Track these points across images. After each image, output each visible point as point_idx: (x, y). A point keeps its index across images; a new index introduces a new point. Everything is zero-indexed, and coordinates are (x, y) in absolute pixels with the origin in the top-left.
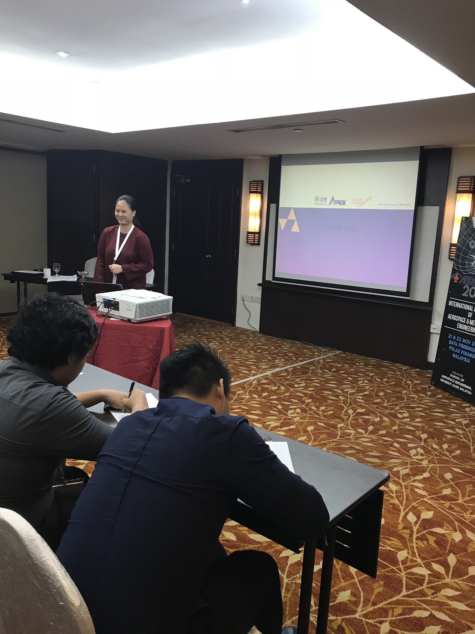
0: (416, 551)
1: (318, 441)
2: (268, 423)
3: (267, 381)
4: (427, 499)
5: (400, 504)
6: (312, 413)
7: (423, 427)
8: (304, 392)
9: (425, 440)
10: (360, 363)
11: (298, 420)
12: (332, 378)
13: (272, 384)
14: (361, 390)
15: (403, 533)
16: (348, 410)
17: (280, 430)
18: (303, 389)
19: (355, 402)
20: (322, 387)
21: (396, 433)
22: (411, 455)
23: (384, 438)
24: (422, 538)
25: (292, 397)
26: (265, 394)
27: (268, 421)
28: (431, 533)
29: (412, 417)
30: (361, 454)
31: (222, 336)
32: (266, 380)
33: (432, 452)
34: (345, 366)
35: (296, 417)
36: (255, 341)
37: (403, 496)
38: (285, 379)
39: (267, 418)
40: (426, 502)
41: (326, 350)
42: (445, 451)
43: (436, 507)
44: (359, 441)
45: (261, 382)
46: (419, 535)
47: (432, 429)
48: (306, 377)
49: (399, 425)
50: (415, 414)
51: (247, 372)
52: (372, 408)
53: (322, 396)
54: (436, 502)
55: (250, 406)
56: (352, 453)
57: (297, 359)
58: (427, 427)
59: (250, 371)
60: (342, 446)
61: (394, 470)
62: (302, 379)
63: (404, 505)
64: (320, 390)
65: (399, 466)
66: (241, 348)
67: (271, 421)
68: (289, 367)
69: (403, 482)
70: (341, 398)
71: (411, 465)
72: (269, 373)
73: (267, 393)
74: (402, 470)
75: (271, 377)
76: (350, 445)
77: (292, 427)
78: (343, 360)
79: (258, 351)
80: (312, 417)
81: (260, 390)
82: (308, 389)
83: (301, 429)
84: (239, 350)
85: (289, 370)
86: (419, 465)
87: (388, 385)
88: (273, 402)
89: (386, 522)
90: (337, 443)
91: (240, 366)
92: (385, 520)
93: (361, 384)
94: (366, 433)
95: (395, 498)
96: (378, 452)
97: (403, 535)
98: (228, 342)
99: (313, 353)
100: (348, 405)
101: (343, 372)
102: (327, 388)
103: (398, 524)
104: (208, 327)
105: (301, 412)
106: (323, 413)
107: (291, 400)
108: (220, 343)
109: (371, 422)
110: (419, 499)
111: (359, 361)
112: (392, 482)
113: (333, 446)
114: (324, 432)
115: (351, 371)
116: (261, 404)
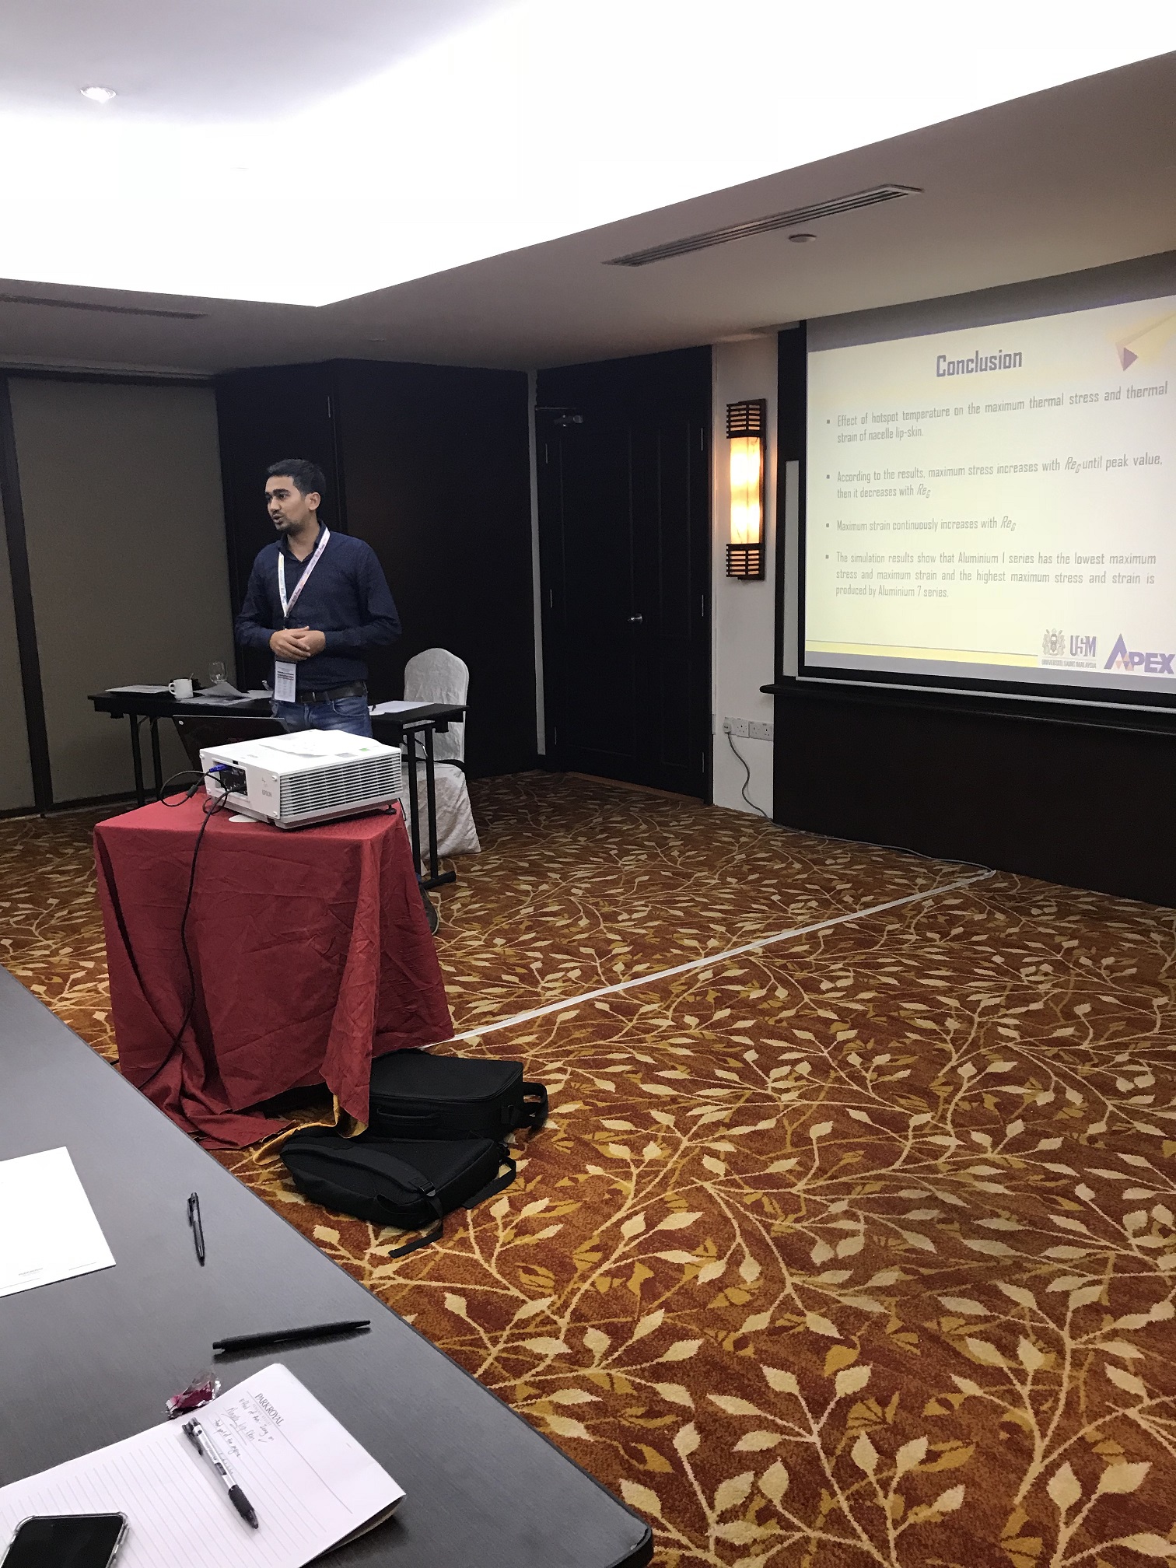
1: (829, 1174)
2: (695, 1112)
3: (741, 972)
4: (1141, 1411)
5: (1036, 1428)
6: (844, 1076)
8: (841, 1005)
10: (1046, 906)
11: (793, 1101)
12: (944, 958)
13: (755, 982)
14: (1020, 996)
15: (1014, 1553)
16: (961, 1065)
17: (723, 1137)
18: (842, 998)
19: (992, 1036)
20: (903, 990)
21: (1096, 1145)
22: (1126, 1233)
23: (1048, 1166)
25: (799, 1023)
26: (721, 1014)
27: (700, 1105)
28: (1119, 1556)
29: (1163, 1093)
30: (956, 1226)
31: (665, 835)
32: (741, 968)
34: (996, 919)
35: (787, 1090)
36: (753, 847)
37: (1057, 1394)
38: (798, 963)
39: (697, 1093)
40: (1134, 1424)
41: (954, 869)
43: (1165, 1443)
44: (962, 1176)
45: (724, 975)
46: (1071, 1561)
48: (863, 957)
49: (1113, 1118)
51: (694, 943)
52: (1039, 1059)
53: (893, 1018)
54: (1168, 1423)
55: (662, 1055)
56: (929, 1218)
57: (856, 899)
59: (703, 940)
60: (904, 1194)
61: (1050, 1288)
62: (849, 965)
63: (1050, 1433)
64: (892, 999)
65: (1073, 1274)
66: (706, 868)
67: (706, 1104)
68: (824, 927)
69: (1073, 1338)
70: (952, 1024)
71: (1114, 1271)
72: (756, 945)
73: (727, 1012)
74: (1080, 1288)
75: (760, 957)
76: (930, 1191)
77: (763, 1125)
78: (995, 899)
79: (752, 877)
80: (839, 1091)
81: (713, 1001)
82: (857, 997)
83: (789, 1133)
84: (699, 874)
85: (820, 934)
86: (1145, 1274)
87: (1114, 980)
88: (736, 1039)
89: (966, 1504)
90: (888, 1183)
91: (682, 925)
92: (966, 1493)
93: (1027, 975)
94: (995, 1145)
95: (1027, 1402)
96: (1015, 1217)
97: (1015, 1559)
98: (675, 853)
99: (912, 879)
100: (965, 1047)
101: (984, 937)
102: (915, 990)
103: (1007, 1511)
104: (637, 809)
105: (809, 1074)
106: (879, 1076)
107: (795, 1031)
108: (652, 856)
109: (1024, 1107)
110: (1110, 1411)
111: (1042, 900)
112: (1033, 1338)
113: (871, 1193)
114: (860, 1143)
115: (1010, 935)
116: (699, 1046)
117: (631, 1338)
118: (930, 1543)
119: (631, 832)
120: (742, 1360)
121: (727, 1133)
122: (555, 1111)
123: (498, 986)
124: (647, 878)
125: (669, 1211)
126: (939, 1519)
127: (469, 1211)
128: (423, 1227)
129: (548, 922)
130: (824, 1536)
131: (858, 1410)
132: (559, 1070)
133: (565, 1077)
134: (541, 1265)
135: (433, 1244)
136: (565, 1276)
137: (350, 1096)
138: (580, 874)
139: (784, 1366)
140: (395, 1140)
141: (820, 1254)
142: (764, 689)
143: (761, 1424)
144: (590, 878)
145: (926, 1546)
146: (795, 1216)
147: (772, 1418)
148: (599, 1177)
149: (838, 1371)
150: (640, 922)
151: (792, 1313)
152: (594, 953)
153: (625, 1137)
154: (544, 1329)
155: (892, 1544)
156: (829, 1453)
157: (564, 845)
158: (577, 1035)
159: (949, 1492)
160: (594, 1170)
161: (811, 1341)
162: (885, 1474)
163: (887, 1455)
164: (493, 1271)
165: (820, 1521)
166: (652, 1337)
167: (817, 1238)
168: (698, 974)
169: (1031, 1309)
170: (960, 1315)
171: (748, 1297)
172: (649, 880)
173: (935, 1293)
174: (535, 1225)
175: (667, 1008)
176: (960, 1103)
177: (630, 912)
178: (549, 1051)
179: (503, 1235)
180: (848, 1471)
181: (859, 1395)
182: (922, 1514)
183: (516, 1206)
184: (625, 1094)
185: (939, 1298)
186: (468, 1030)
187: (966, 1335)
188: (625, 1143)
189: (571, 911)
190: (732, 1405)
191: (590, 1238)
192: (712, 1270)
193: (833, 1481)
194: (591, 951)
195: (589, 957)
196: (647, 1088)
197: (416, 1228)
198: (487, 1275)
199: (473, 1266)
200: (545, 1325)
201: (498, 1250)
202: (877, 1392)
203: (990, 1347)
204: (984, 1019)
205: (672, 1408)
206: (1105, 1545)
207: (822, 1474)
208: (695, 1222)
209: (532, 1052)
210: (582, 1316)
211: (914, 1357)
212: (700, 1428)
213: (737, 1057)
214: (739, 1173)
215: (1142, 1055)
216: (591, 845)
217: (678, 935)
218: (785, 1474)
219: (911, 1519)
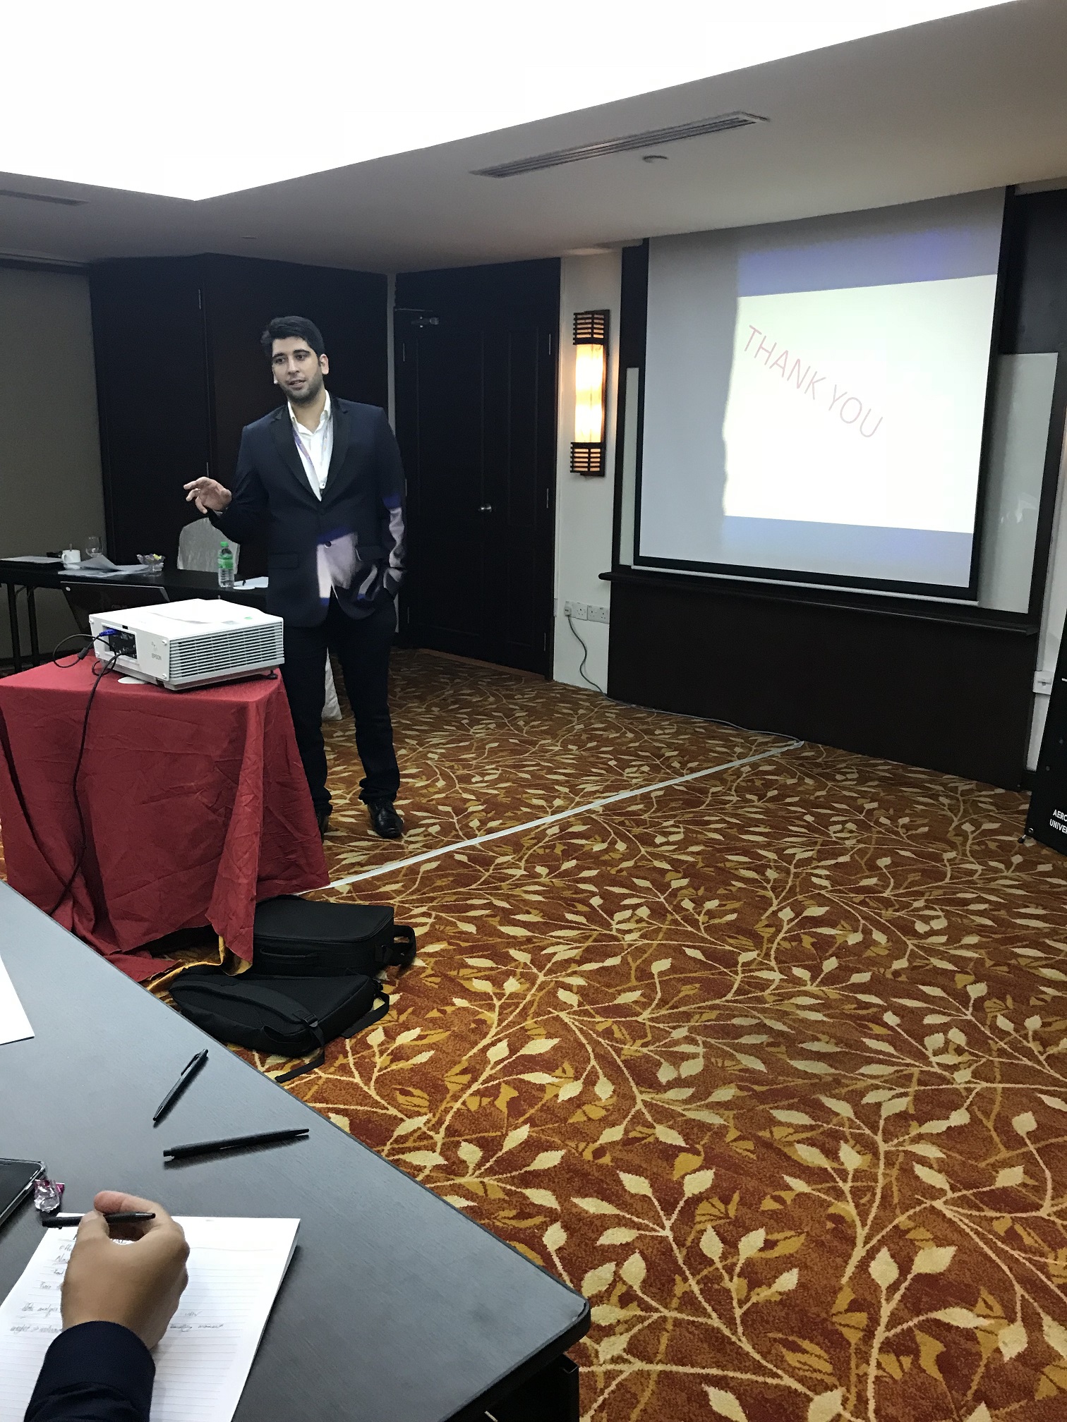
0: (870, 1393)
1: (670, 1004)
2: (549, 950)
3: (585, 828)
4: (945, 1203)
5: (857, 1219)
6: (679, 919)
7: (980, 962)
8: (674, 857)
9: (979, 1004)
10: (849, 773)
11: (635, 941)
12: (761, 817)
13: (597, 837)
14: (830, 850)
15: (845, 1326)
16: (780, 910)
17: (575, 973)
18: (674, 851)
19: (807, 885)
20: (728, 844)
21: (900, 979)
22: (927, 1052)
23: (860, 996)
24: (901, 1346)
25: (638, 873)
26: (569, 865)
27: (553, 945)
28: (934, 1328)
29: (955, 933)
30: (783, 1048)
31: (511, 706)
32: (584, 825)
33: (990, 1041)
34: (806, 784)
35: (630, 931)
36: (590, 718)
37: (874, 1189)
38: (635, 820)
39: (550, 934)
40: (940, 1214)
41: (767, 740)
42: (1030, 1039)
43: (968, 1230)
44: (786, 1006)
45: (570, 830)
46: (893, 1332)
47: (1005, 969)
48: (691, 815)
49: (913, 955)
50: (965, 921)
51: (541, 802)
52: (848, 905)
53: (719, 868)
54: (969, 1213)
55: (517, 900)
56: (759, 1042)
57: (683, 765)
58: (992, 963)
59: (549, 800)
60: (736, 1021)
61: (865, 1100)
62: (680, 822)
63: (869, 1222)
64: (719, 852)
65: (884, 1088)
66: (549, 737)
67: (558, 944)
68: (656, 788)
69: (885, 1141)
70: (771, 874)
71: (919, 1085)
72: (597, 805)
73: (573, 863)
74: (890, 1100)
75: (601, 815)
76: (759, 1019)
77: (610, 962)
78: (803, 766)
79: (589, 745)
80: (676, 932)
81: (560, 853)
82: (688, 850)
83: (633, 969)
84: (543, 742)
85: (653, 795)
86: (944, 1086)
87: (908, 837)
88: (582, 886)
89: (801, 1285)
90: (722, 1012)
91: (530, 787)
92: (800, 1276)
93: (835, 832)
94: (813, 979)
95: (849, 1197)
96: (833, 1040)
97: (845, 1331)
98: (521, 723)
99: (731, 747)
100: (784, 894)
101: (797, 799)
102: (738, 844)
103: (836, 1291)
104: (485, 684)
105: (649, 917)
106: (709, 919)
107: (635, 880)
108: (500, 726)
109: (837, 945)
110: (920, 1203)
111: (845, 768)
112: (852, 1142)
113: (708, 1021)
114: (695, 977)
115: (818, 797)
116: (549, 892)
117: (501, 1150)
118: (771, 1319)
119: (480, 704)
120: (600, 1167)
121: (578, 969)
122: (423, 950)
123: (364, 840)
124: (496, 744)
125: (530, 1038)
126: (778, 1298)
127: (347, 1040)
128: (306, 1054)
129: (408, 783)
130: (679, 1316)
131: (704, 1207)
132: (423, 915)
133: (430, 921)
134: (415, 1086)
135: (316, 1070)
136: (439, 1097)
137: (235, 938)
138: (435, 741)
139: (637, 1171)
140: (276, 976)
141: (665, 1074)
142: (602, 576)
143: (619, 1222)
144: (444, 744)
145: (767, 1322)
146: (643, 1041)
147: (629, 1216)
148: (464, 1009)
149: (686, 1175)
150: (492, 784)
151: (644, 1125)
152: (451, 811)
153: (487, 973)
154: (422, 1144)
155: (738, 1321)
156: (680, 1244)
157: (420, 714)
158: (439, 883)
159: (785, 1275)
160: (459, 1002)
161: (660, 1150)
162: (729, 1261)
163: (731, 1245)
164: (373, 1093)
165: (675, 1303)
166: (520, 1148)
167: (662, 1060)
168: (546, 829)
169: (849, 1119)
170: (789, 1125)
171: (604, 1113)
172: (499, 746)
173: (767, 1107)
174: (409, 1051)
175: (520, 859)
176: (782, 943)
177: (483, 775)
178: (414, 897)
179: (380, 1061)
180: (698, 1259)
181: (705, 1194)
182: (762, 1294)
183: (390, 1035)
184: (485, 935)
185: (771, 1111)
186: (338, 879)
187: (795, 1141)
188: (487, 978)
189: (428, 773)
190: (591, 1205)
191: (459, 1063)
192: (570, 1090)
193: (685, 1268)
194: (449, 809)
195: (447, 814)
196: (505, 929)
197: (299, 1056)
198: (368, 1096)
199: (353, 1089)
200: (422, 1140)
201: (376, 1074)
202: (720, 1191)
203: (815, 1151)
204: (799, 870)
205: (541, 1210)
206: (921, 1318)
207: (675, 1262)
208: (554, 1048)
209: (398, 899)
210: (456, 1131)
211: (751, 1162)
212: (566, 1227)
213: (585, 902)
214: (591, 1003)
215: (937, 901)
216: (444, 714)
217: (527, 795)
218: (643, 1264)
219: (754, 1299)
